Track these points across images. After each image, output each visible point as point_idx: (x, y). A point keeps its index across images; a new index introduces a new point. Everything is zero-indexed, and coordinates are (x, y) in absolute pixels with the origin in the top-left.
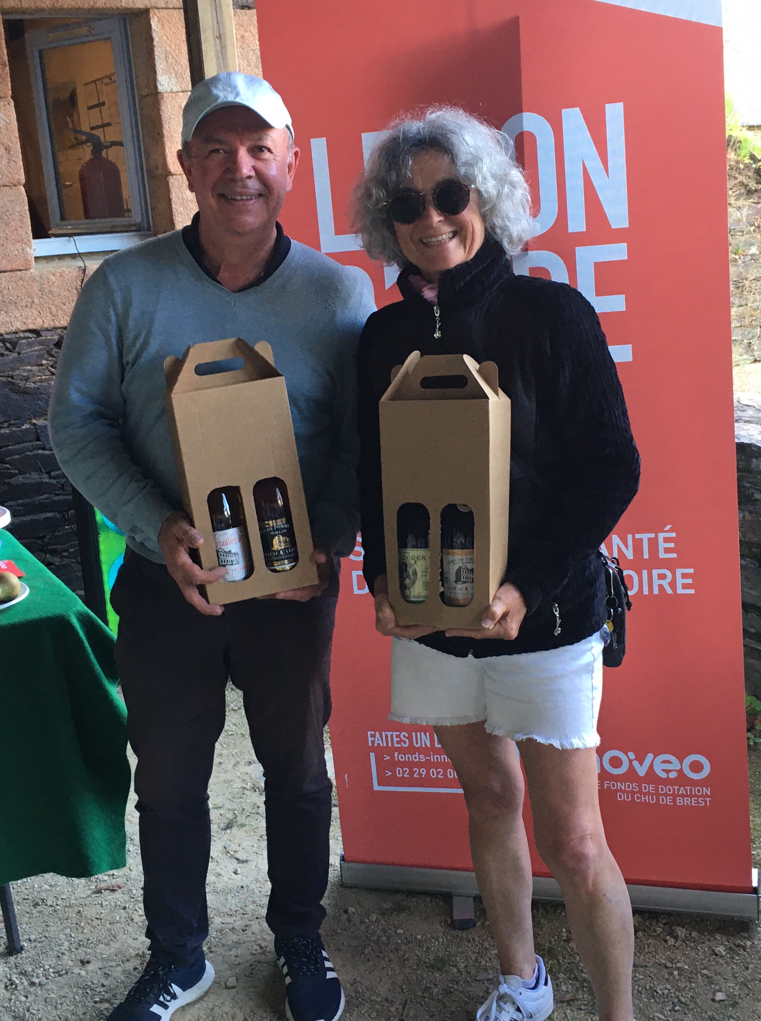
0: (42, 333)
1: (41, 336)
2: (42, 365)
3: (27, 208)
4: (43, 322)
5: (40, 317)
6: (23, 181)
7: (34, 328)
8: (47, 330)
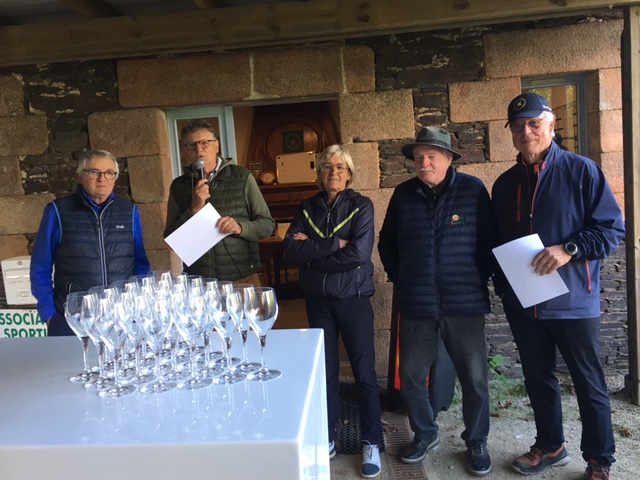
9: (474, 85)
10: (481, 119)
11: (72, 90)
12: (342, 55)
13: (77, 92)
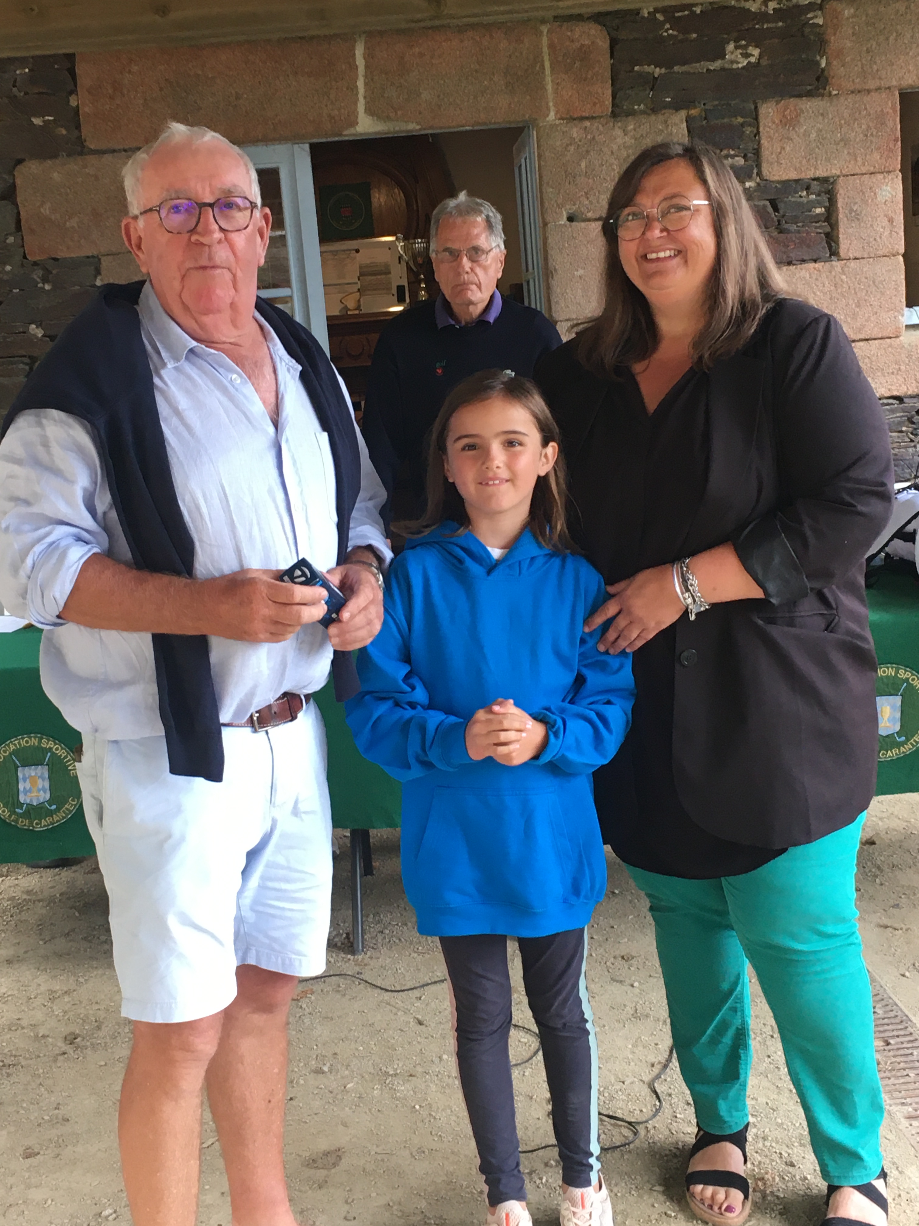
0: (905, 400)
1: (904, 403)
2: (901, 432)
3: (903, 276)
4: (908, 389)
5: (905, 384)
6: (902, 250)
7: (898, 394)
8: (911, 397)
9: (808, 105)
10: (821, 173)
12: (545, 41)
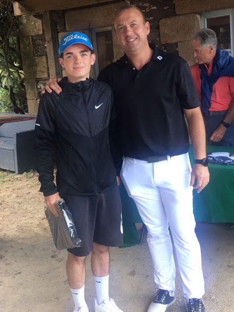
11: (153, 7)
13: (155, 8)
